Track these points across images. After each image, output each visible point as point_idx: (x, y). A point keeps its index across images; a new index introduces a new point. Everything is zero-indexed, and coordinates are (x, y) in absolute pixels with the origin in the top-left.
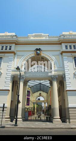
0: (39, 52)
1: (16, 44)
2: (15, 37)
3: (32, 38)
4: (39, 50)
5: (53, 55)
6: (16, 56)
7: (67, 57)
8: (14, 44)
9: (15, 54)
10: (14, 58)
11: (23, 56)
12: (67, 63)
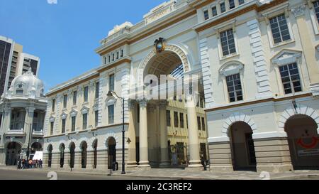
0: (160, 45)
1: (129, 43)
2: (125, 32)
3: (150, 21)
4: (161, 40)
5: (184, 43)
6: (132, 63)
7: (205, 40)
8: (125, 46)
9: (129, 62)
10: (130, 69)
11: (140, 61)
12: (205, 52)
